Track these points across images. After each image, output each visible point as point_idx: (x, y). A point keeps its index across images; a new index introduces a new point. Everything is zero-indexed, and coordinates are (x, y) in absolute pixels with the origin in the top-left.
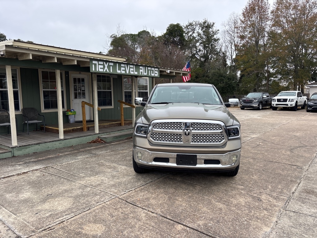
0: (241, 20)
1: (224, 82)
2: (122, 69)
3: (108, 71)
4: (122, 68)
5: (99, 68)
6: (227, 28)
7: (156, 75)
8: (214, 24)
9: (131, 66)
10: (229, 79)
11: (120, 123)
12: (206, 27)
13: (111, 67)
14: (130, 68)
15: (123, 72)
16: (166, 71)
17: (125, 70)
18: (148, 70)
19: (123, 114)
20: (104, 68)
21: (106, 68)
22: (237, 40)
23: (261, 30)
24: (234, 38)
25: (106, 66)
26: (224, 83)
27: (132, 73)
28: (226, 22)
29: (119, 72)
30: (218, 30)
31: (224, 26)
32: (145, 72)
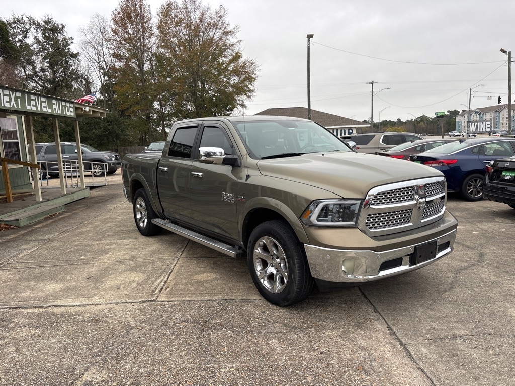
0: (111, 28)
1: (102, 126)
2: (33, 103)
3: (16, 107)
4: (31, 101)
5: (5, 102)
6: (89, 36)
7: (72, 114)
8: (63, 26)
9: (43, 99)
10: (108, 122)
11: (6, 198)
12: (51, 30)
13: (19, 99)
14: (42, 101)
15: (34, 108)
16: (82, 108)
17: (36, 105)
18: (62, 106)
19: (9, 181)
20: (10, 102)
21: (13, 101)
22: (110, 60)
23: (145, 49)
24: (104, 55)
25: (13, 97)
26: (101, 128)
27: (45, 110)
28: (86, 28)
29: (28, 107)
30: (71, 38)
31: (83, 33)
32: (59, 110)
